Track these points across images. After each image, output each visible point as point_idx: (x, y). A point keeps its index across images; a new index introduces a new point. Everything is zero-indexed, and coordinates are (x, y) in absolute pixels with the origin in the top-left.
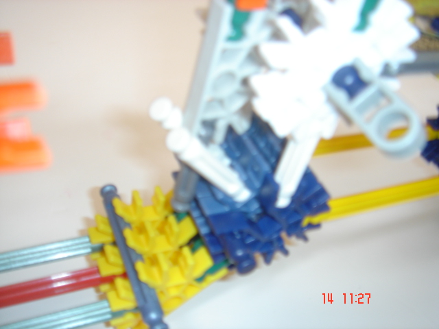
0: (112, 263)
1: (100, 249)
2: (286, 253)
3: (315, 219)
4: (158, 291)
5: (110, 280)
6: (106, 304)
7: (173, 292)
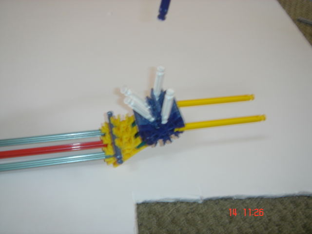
0: (107, 140)
1: (104, 135)
2: (171, 141)
3: (181, 129)
4: (121, 150)
5: (106, 146)
6: (104, 154)
7: (127, 152)
